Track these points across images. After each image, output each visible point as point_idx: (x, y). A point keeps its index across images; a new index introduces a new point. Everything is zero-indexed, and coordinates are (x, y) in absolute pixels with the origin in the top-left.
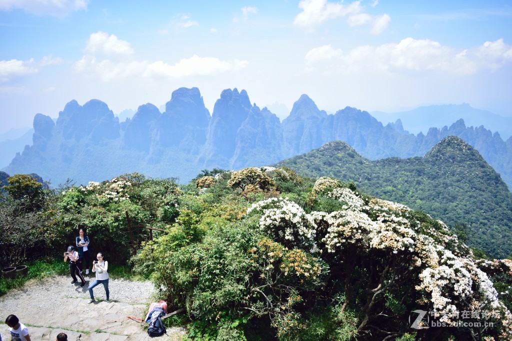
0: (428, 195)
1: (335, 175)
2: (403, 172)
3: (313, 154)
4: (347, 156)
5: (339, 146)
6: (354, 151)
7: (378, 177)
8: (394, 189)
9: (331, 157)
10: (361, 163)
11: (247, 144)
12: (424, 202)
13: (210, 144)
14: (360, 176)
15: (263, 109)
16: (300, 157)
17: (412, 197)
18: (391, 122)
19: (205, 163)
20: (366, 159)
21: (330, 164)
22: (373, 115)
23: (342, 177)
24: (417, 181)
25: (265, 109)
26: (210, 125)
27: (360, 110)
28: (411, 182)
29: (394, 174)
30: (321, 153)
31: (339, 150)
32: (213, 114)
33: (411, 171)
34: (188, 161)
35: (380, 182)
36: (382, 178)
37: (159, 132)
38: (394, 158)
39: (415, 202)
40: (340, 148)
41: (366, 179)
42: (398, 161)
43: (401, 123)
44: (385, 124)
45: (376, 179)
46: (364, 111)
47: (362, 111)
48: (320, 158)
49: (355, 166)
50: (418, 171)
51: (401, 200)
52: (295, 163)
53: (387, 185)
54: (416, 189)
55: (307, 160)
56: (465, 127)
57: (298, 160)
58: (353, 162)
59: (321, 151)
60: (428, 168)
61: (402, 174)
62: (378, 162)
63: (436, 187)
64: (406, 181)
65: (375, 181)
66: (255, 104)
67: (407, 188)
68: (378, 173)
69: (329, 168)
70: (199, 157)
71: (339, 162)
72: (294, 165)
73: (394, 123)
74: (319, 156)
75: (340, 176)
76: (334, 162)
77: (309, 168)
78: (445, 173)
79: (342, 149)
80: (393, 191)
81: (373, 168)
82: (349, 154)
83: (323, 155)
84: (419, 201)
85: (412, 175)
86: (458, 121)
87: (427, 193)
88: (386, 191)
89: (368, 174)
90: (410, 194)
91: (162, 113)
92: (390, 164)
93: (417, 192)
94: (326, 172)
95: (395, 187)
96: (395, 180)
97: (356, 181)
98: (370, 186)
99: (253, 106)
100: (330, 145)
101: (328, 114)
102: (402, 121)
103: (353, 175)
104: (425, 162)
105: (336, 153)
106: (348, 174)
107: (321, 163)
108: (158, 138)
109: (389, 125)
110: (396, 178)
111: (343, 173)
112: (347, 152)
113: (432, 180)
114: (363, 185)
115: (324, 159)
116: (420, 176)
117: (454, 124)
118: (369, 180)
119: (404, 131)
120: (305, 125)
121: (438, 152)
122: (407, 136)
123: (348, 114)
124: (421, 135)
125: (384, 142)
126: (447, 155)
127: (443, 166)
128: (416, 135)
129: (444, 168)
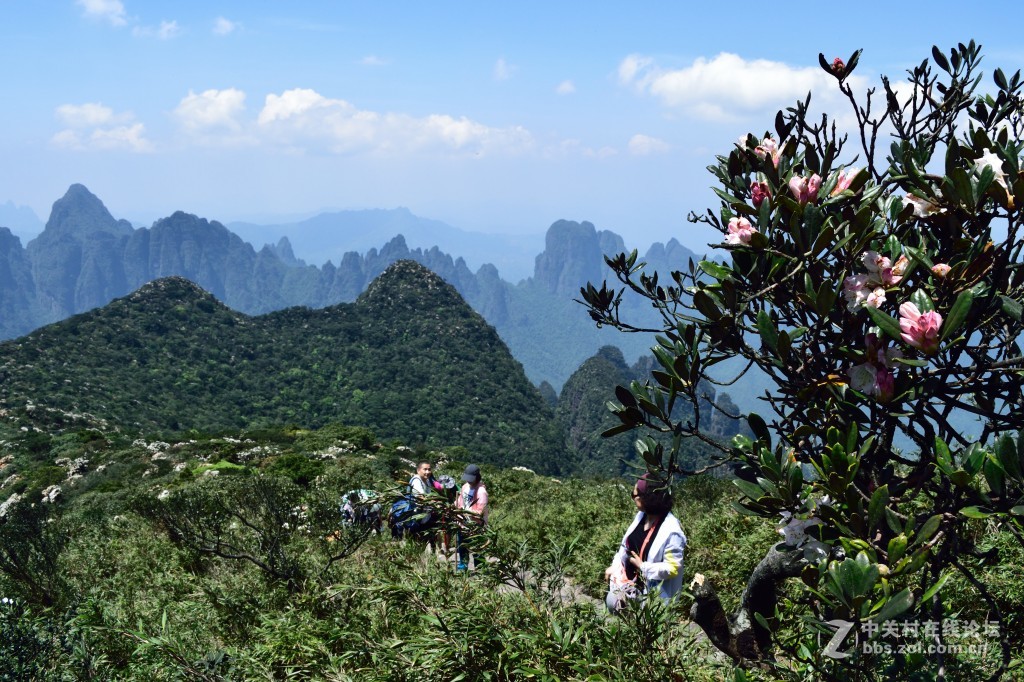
0: (375, 379)
1: (174, 351)
2: (319, 337)
3: (117, 310)
4: (196, 308)
5: (177, 288)
6: (211, 298)
7: (269, 351)
8: (305, 372)
9: (161, 313)
10: (231, 323)
12: (368, 392)
14: (231, 350)
16: (85, 317)
17: (343, 385)
18: (269, 243)
20: (239, 315)
21: (161, 330)
22: (232, 230)
23: (190, 355)
24: (350, 351)
27: (204, 220)
28: (338, 355)
29: (301, 341)
30: (137, 305)
31: (178, 297)
33: (335, 333)
35: (276, 360)
36: (278, 351)
38: (297, 308)
39: (350, 396)
40: (181, 291)
41: (243, 357)
42: (304, 314)
43: (290, 245)
44: (258, 248)
45: (265, 355)
46: (214, 222)
47: (209, 221)
48: (134, 317)
49: (216, 331)
50: (349, 332)
51: (323, 394)
52: (75, 332)
53: (289, 366)
54: (349, 368)
55: (103, 323)
56: (407, 249)
57: (83, 325)
58: (213, 322)
59: (135, 301)
60: (367, 325)
61: (319, 341)
62: (265, 318)
63: (386, 360)
64: (328, 355)
65: (263, 359)
67: (331, 370)
68: (269, 342)
69: (159, 339)
71: (180, 324)
72: (71, 337)
73: (276, 245)
74: (131, 311)
75: (186, 354)
76: (169, 325)
77: (109, 342)
78: (401, 332)
79: (184, 295)
80: (304, 377)
81: (256, 332)
82: (201, 305)
83: (141, 310)
84: (358, 391)
85: (337, 341)
86: (394, 239)
87: (371, 375)
88: (289, 378)
89: (248, 344)
90: (339, 379)
92: (290, 322)
93: (351, 373)
94: (153, 347)
95: (307, 368)
96: (306, 354)
97: (223, 362)
98: (254, 372)
100: (156, 286)
101: (136, 227)
102: (291, 240)
103: (216, 351)
104: (361, 312)
105: (171, 303)
106: (204, 347)
107: (138, 329)
109: (266, 250)
110: (306, 348)
111: (193, 346)
112: (197, 301)
113: (378, 348)
114: (241, 369)
115: (143, 317)
116: (354, 341)
117: (387, 244)
118: (251, 357)
119: (295, 260)
120: (84, 251)
121: (382, 293)
122: (304, 270)
123: (181, 226)
124: (329, 266)
125: (258, 282)
126: (401, 296)
127: (395, 319)
128: (320, 267)
129: (398, 323)
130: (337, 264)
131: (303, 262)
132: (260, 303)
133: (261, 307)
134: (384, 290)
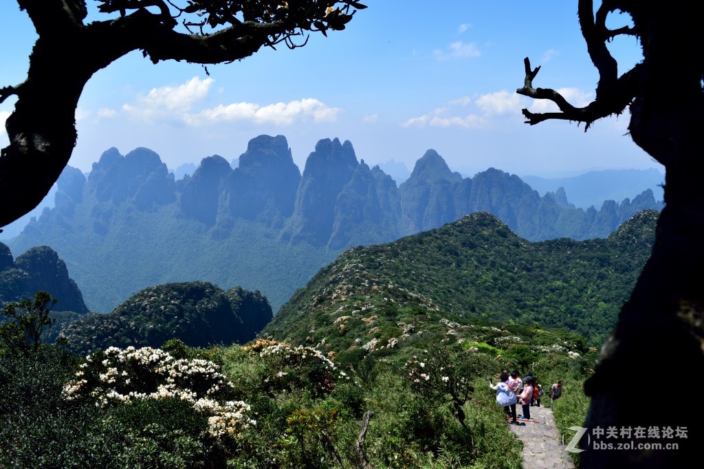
0: (616, 296)
1: (479, 261)
2: (578, 261)
3: (447, 231)
4: (495, 234)
5: (484, 220)
6: (506, 228)
7: (542, 267)
8: (565, 284)
9: (473, 235)
10: (517, 245)
11: (350, 216)
12: (610, 305)
13: (299, 215)
14: (515, 264)
15: (374, 168)
16: (427, 234)
17: (591, 298)
18: (551, 191)
19: (291, 240)
20: (523, 240)
21: (472, 246)
22: (525, 181)
23: (488, 264)
24: (599, 274)
25: (377, 168)
26: (299, 187)
27: (508, 174)
28: (590, 276)
29: (564, 263)
30: (459, 229)
31: (485, 225)
32: (304, 173)
33: (590, 259)
34: (267, 236)
35: (545, 274)
36: (547, 268)
37: (228, 195)
38: (564, 239)
39: (596, 305)
40: (487, 222)
41: (523, 269)
42: (570, 244)
43: (565, 193)
44: (542, 195)
45: (538, 270)
46: (513, 175)
47: (510, 175)
48: (456, 236)
49: (507, 250)
50: (600, 259)
51: (576, 302)
52: (421, 243)
53: (554, 279)
54: (598, 286)
55: (437, 238)
56: (654, 200)
57: (426, 239)
58: (506, 244)
59: (458, 226)
60: (614, 255)
61: (577, 263)
62: (541, 244)
63: (627, 283)
64: (583, 274)
65: (537, 272)
66: (362, 161)
67: (584, 285)
68: (542, 261)
69: (470, 252)
70: (282, 232)
71: (484, 243)
72: (418, 245)
73: (555, 193)
74: (455, 232)
75: (486, 263)
76: (477, 243)
77: (440, 250)
78: (641, 264)
79: (489, 224)
80: (564, 288)
81: (534, 253)
82: (499, 232)
83: (461, 232)
84: (603, 303)
85: (590, 265)
86: (644, 192)
87: (614, 292)
88: (553, 287)
89: (527, 261)
90: (589, 293)
91: (234, 169)
92: (558, 248)
93: (599, 290)
94: (466, 257)
95: (566, 282)
96: (567, 272)
97: (509, 271)
98: (529, 280)
99: (360, 163)
100: (472, 217)
101: (464, 177)
102: (565, 190)
103: (505, 263)
104: (610, 246)
105: (480, 230)
106: (498, 260)
107: (458, 244)
108: (227, 202)
109: (548, 196)
110: (568, 268)
111: (491, 259)
112: (496, 229)
113: (621, 273)
114: (520, 277)
115: (462, 237)
116: (603, 266)
117: (638, 196)
118: (528, 270)
119: (568, 204)
120: (431, 191)
121: (629, 233)
122: (573, 211)
123: (492, 178)
124: (592, 210)
125: (540, 218)
126: (643, 237)
127: (637, 253)
128: (585, 210)
129: (638, 256)
130: (598, 209)
131: (573, 205)
132: (540, 232)
133: (541, 235)
134: (631, 231)
